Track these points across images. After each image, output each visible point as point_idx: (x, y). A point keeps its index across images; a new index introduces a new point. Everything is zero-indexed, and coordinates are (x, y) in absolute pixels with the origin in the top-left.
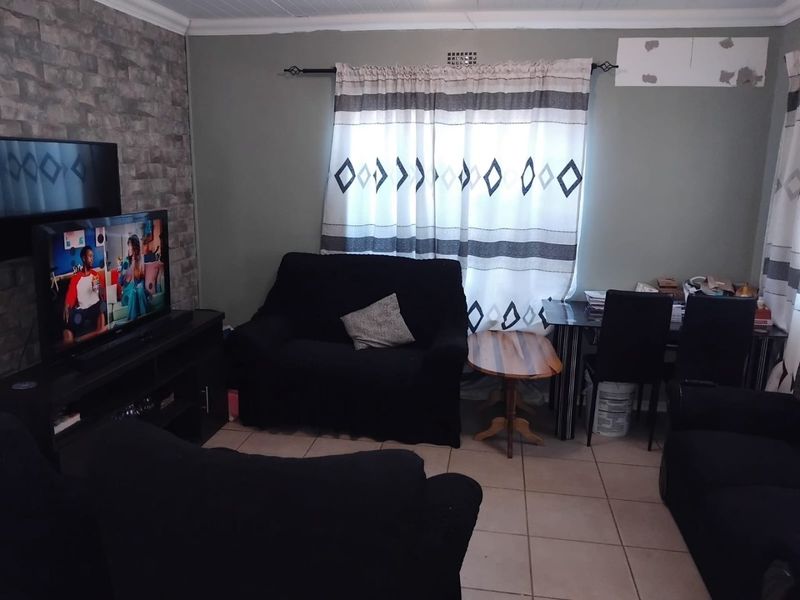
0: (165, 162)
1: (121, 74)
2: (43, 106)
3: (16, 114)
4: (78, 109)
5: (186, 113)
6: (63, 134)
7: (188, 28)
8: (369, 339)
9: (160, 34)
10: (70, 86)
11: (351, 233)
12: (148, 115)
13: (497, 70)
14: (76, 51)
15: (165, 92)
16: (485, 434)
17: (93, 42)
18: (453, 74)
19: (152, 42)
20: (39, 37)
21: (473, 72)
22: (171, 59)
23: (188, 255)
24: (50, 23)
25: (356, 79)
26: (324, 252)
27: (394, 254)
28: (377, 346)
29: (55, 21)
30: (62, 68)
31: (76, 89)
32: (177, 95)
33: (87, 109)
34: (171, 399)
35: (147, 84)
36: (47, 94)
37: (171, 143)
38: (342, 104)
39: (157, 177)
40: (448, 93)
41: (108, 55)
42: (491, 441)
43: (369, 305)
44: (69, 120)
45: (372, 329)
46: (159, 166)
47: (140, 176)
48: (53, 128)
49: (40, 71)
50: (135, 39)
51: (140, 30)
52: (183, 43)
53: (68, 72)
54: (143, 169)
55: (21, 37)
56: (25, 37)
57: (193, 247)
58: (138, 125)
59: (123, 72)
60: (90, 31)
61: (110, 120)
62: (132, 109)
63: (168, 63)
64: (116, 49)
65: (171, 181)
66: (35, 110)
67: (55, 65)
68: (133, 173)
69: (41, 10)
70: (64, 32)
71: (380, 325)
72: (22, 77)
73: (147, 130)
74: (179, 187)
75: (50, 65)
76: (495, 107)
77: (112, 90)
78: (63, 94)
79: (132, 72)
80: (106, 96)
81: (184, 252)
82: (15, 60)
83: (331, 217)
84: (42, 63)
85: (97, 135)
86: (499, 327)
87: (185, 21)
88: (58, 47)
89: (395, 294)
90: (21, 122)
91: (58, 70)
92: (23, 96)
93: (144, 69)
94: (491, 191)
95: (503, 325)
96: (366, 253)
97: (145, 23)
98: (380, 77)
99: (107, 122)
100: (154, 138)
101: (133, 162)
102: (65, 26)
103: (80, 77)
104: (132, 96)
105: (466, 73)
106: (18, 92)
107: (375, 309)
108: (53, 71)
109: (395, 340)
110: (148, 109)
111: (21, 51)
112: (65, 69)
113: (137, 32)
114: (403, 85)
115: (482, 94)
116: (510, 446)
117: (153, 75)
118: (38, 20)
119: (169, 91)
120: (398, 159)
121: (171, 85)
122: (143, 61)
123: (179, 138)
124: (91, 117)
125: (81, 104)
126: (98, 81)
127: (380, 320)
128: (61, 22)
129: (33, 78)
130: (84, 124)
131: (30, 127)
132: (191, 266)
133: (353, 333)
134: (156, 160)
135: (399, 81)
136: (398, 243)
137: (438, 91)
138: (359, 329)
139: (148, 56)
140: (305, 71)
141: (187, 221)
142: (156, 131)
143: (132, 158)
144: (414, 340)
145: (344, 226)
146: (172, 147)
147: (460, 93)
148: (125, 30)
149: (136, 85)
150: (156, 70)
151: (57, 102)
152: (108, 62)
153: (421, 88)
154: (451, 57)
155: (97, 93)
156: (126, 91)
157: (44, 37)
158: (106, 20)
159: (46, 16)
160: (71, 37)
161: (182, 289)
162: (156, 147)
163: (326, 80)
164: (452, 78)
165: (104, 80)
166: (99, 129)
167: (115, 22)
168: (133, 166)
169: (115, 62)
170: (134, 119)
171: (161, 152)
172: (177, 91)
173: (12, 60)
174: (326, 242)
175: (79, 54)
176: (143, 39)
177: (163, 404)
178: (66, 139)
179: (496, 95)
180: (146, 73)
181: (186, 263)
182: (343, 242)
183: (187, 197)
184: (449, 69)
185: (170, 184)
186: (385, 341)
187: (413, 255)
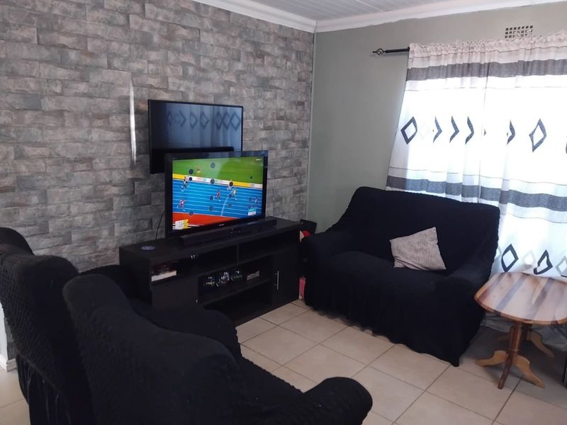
0: (287, 119)
1: (259, 61)
2: (198, 82)
3: (179, 87)
4: (223, 85)
5: (309, 87)
6: (211, 100)
7: (316, 27)
8: (406, 260)
9: (293, 33)
10: (219, 69)
11: (410, 176)
12: (277, 88)
13: (549, 40)
14: (225, 48)
15: (293, 73)
16: (486, 362)
17: (238, 41)
18: (506, 46)
19: (285, 39)
20: (199, 39)
21: (524, 43)
22: (300, 49)
23: (300, 183)
24: (207, 31)
25: (425, 55)
26: (389, 189)
27: (443, 195)
28: (412, 267)
29: (212, 30)
30: (214, 58)
31: (223, 72)
32: (303, 74)
33: (230, 84)
34: (257, 274)
35: (278, 67)
36: (201, 75)
37: (294, 107)
38: (412, 75)
39: (280, 129)
40: (502, 61)
41: (249, 49)
42: (490, 368)
43: (412, 234)
44: (216, 91)
45: (410, 253)
46: (283, 122)
47: (266, 128)
48: (204, 96)
49: (198, 60)
50: (272, 37)
51: (276, 31)
52: (312, 38)
53: (218, 61)
54: (270, 124)
55: (186, 40)
56: (189, 41)
57: (305, 177)
58: (269, 95)
59: (260, 60)
60: (237, 34)
61: (246, 91)
62: (265, 84)
63: (298, 53)
64: (256, 45)
65: (291, 132)
66: (192, 85)
67: (208, 57)
68: (262, 126)
69: (202, 24)
70: (217, 36)
71: (416, 251)
72: (185, 64)
73: (275, 97)
74: (298, 136)
75: (205, 57)
76: (545, 73)
77: (250, 72)
78: (214, 75)
79: (267, 60)
80: (245, 75)
81: (296, 180)
82: (181, 55)
83: (395, 163)
84: (200, 56)
85: (236, 100)
86: (531, 272)
87: (313, 22)
88: (212, 45)
89: (435, 228)
90: (182, 92)
91: (211, 60)
92: (185, 76)
93: (277, 57)
94: (534, 148)
95: (535, 270)
96: (419, 192)
97: (281, 26)
98: (444, 52)
99: (244, 92)
100: (280, 104)
101: (262, 119)
102: (218, 32)
103: (226, 63)
104: (266, 75)
105: (518, 44)
106: (181, 74)
107: (416, 238)
108: (207, 60)
109: (427, 266)
110: (277, 84)
111: (186, 49)
112: (216, 59)
113: (274, 33)
114: (461, 57)
115: (534, 61)
116: (504, 378)
117: (284, 61)
118: (199, 30)
119: (296, 72)
120: (452, 118)
121: (298, 67)
122: (277, 52)
123: (301, 104)
124: (232, 89)
125: (225, 81)
126: (240, 66)
127: (418, 247)
128: (215, 30)
129: (192, 65)
130: (227, 94)
131: (188, 95)
132: (301, 191)
133: (395, 253)
134: (281, 118)
135: (459, 54)
136: (447, 187)
137: (492, 61)
138: (400, 251)
139: (281, 48)
140: (387, 52)
141: (301, 160)
142: (282, 98)
143: (261, 116)
144: (445, 268)
145: (405, 169)
146: (294, 109)
147: (513, 61)
148: (264, 32)
149: (270, 68)
150: (287, 58)
151: (208, 80)
152: (248, 54)
153: (476, 59)
154: (509, 31)
155: (239, 74)
156: (261, 72)
157: (202, 40)
158: (249, 26)
159: (205, 26)
160: (222, 39)
161: (292, 205)
162: (281, 110)
163: (401, 57)
164: (505, 49)
165: (245, 66)
166: (237, 98)
167: (257, 27)
168: (262, 121)
169: (254, 54)
170: (265, 91)
171: (285, 113)
172: (304, 71)
173: (179, 55)
174: (391, 181)
175: (227, 48)
176: (278, 37)
177: (249, 277)
178: (213, 103)
179: (546, 62)
180: (279, 61)
181: (298, 188)
182: (403, 182)
183: (304, 143)
184: (503, 41)
185: (290, 135)
186: (419, 264)
187: (459, 198)
